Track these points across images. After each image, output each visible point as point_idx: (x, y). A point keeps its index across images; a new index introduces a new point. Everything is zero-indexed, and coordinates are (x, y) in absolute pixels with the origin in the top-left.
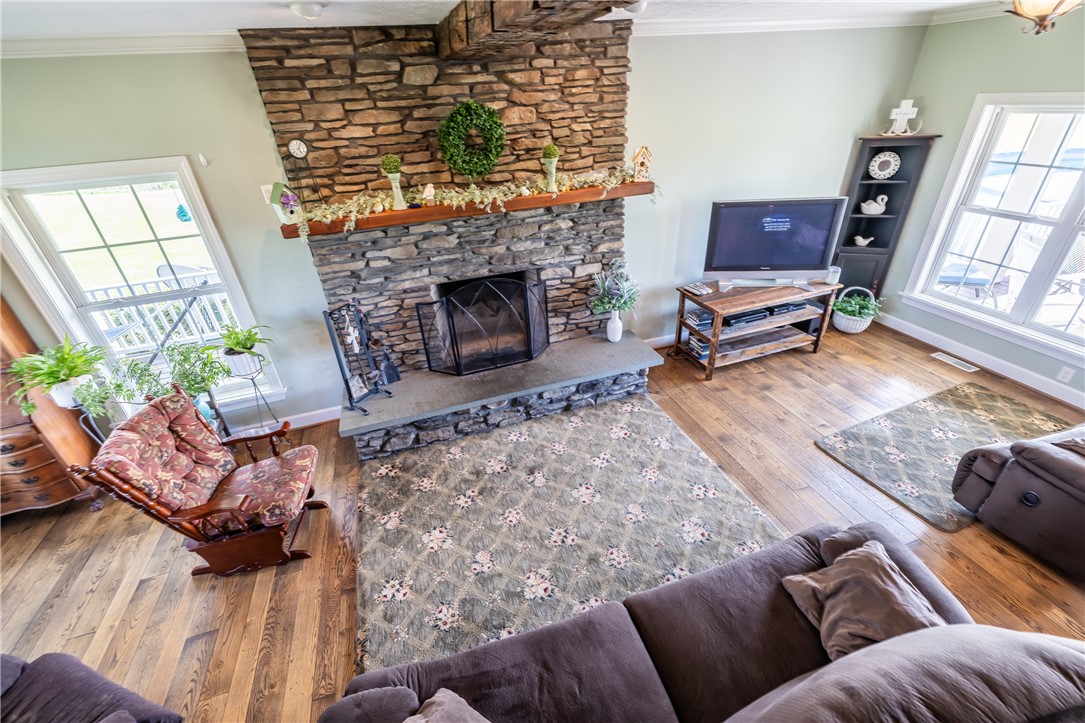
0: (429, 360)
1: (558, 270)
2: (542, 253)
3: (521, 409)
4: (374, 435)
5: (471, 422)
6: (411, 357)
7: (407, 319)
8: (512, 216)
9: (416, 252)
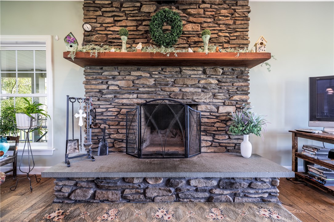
0: (127, 147)
1: (208, 106)
2: (200, 95)
3: (173, 190)
4: (67, 183)
5: (134, 191)
6: (119, 143)
7: (121, 120)
8: (184, 73)
9: (132, 84)
